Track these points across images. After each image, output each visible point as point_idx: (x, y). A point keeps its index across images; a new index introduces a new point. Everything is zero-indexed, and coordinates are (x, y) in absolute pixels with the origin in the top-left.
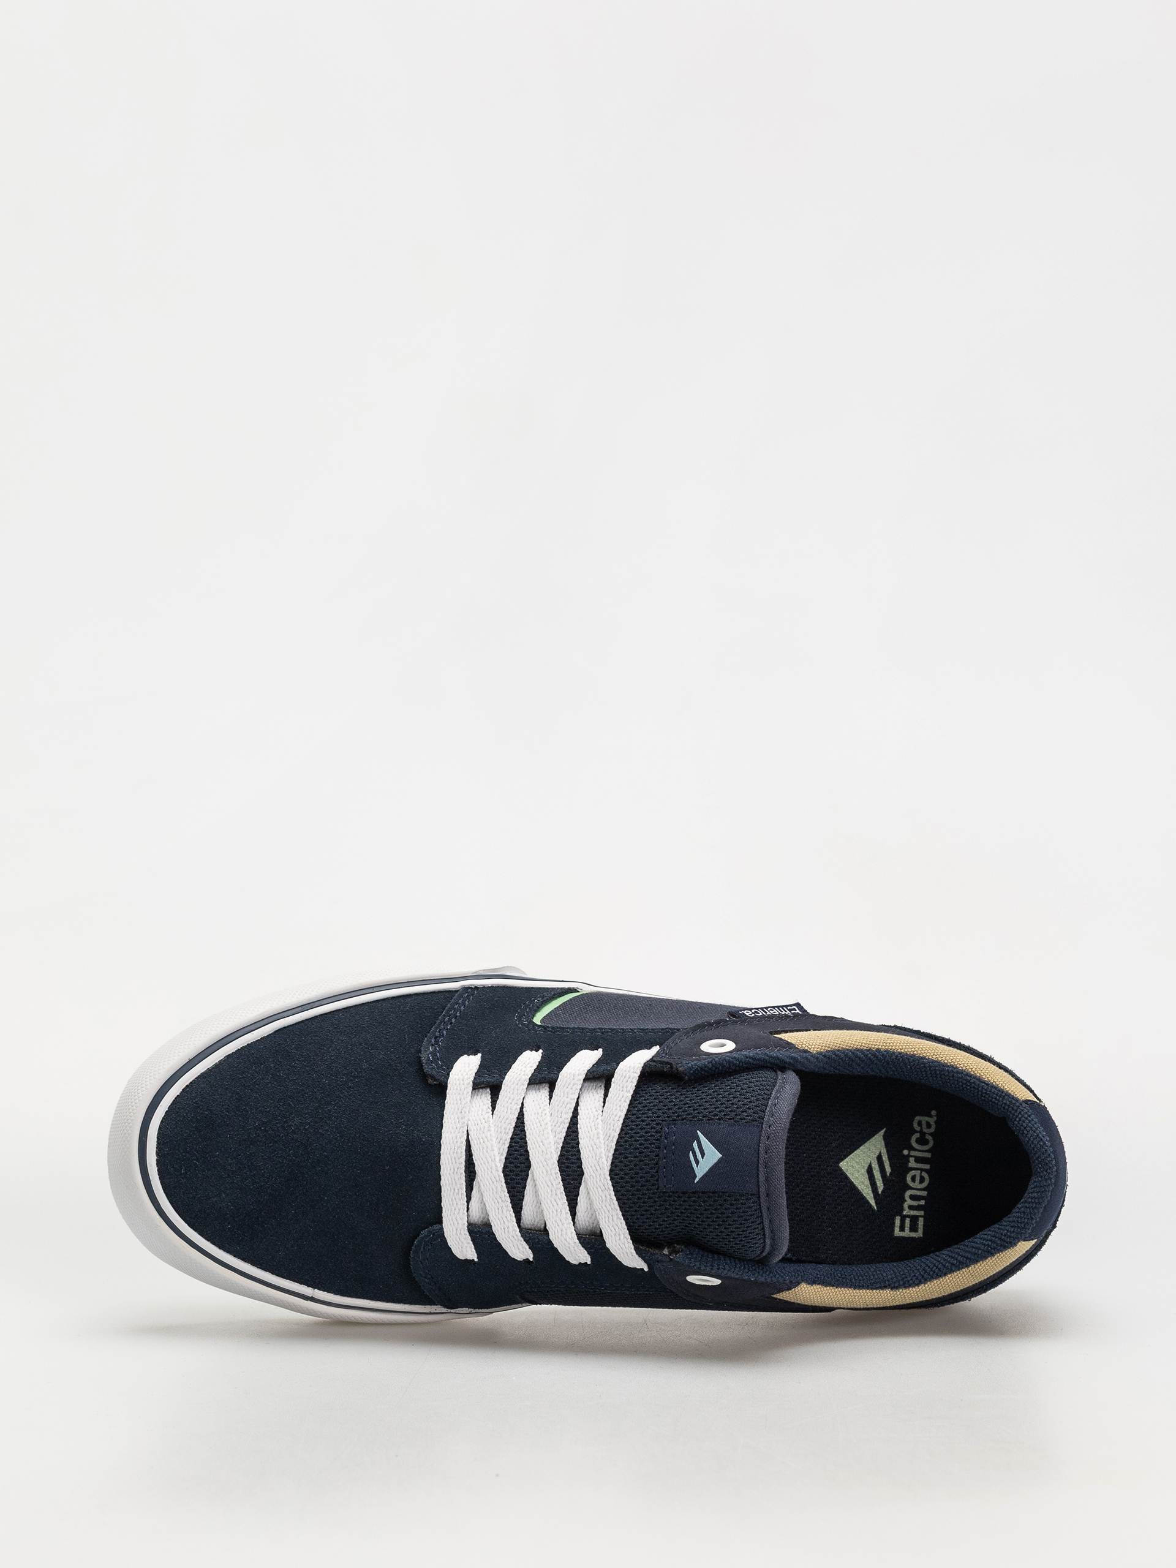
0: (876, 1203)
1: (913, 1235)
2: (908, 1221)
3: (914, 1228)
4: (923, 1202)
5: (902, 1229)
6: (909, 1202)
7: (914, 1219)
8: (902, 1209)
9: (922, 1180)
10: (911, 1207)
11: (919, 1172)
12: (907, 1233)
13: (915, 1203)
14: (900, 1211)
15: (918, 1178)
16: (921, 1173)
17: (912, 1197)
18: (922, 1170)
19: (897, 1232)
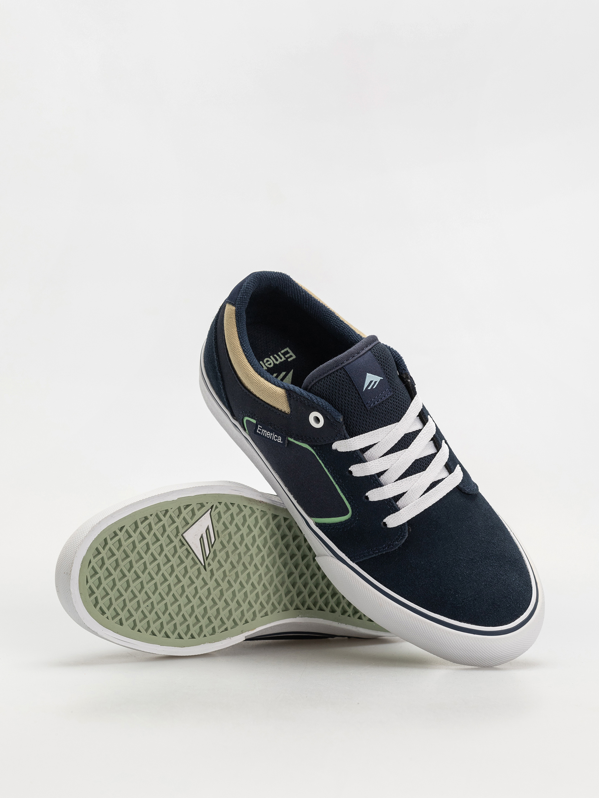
0: (291, 371)
1: (289, 351)
2: (286, 356)
3: (287, 352)
4: (275, 355)
5: (291, 356)
6: (280, 360)
7: (284, 354)
8: (284, 361)
9: (268, 361)
10: (281, 358)
11: (265, 364)
12: (291, 353)
13: (278, 357)
14: (286, 361)
15: (269, 363)
16: (266, 363)
17: (277, 360)
18: (264, 364)
19: (294, 357)
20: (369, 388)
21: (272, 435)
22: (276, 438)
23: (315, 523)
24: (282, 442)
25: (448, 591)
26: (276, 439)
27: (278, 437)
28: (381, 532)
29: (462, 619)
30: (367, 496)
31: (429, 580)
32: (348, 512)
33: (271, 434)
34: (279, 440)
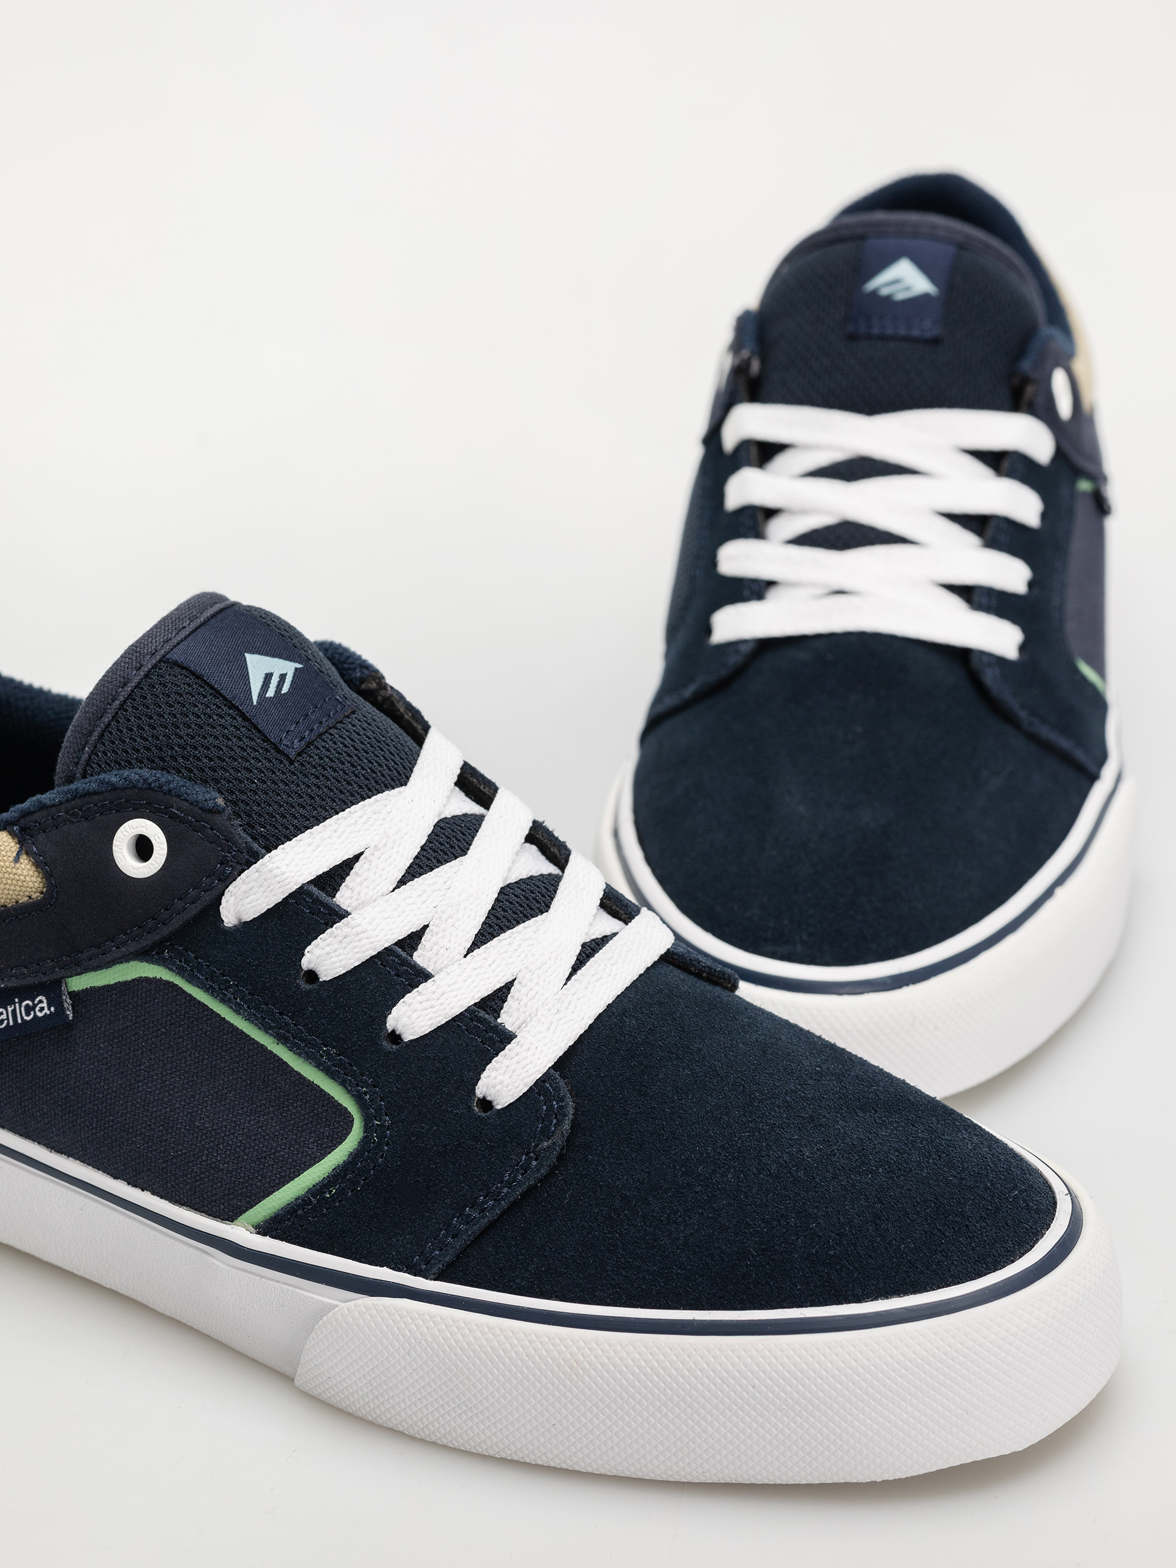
20: (271, 693)
21: (14, 1011)
22: (29, 1009)
23: (253, 1230)
24: (52, 1009)
25: (779, 1221)
26: (28, 1014)
27: (33, 1001)
28: (481, 1133)
29: (863, 1291)
30: (393, 1031)
31: (702, 1213)
32: (349, 1122)
33: (10, 1009)
34: (42, 1009)
